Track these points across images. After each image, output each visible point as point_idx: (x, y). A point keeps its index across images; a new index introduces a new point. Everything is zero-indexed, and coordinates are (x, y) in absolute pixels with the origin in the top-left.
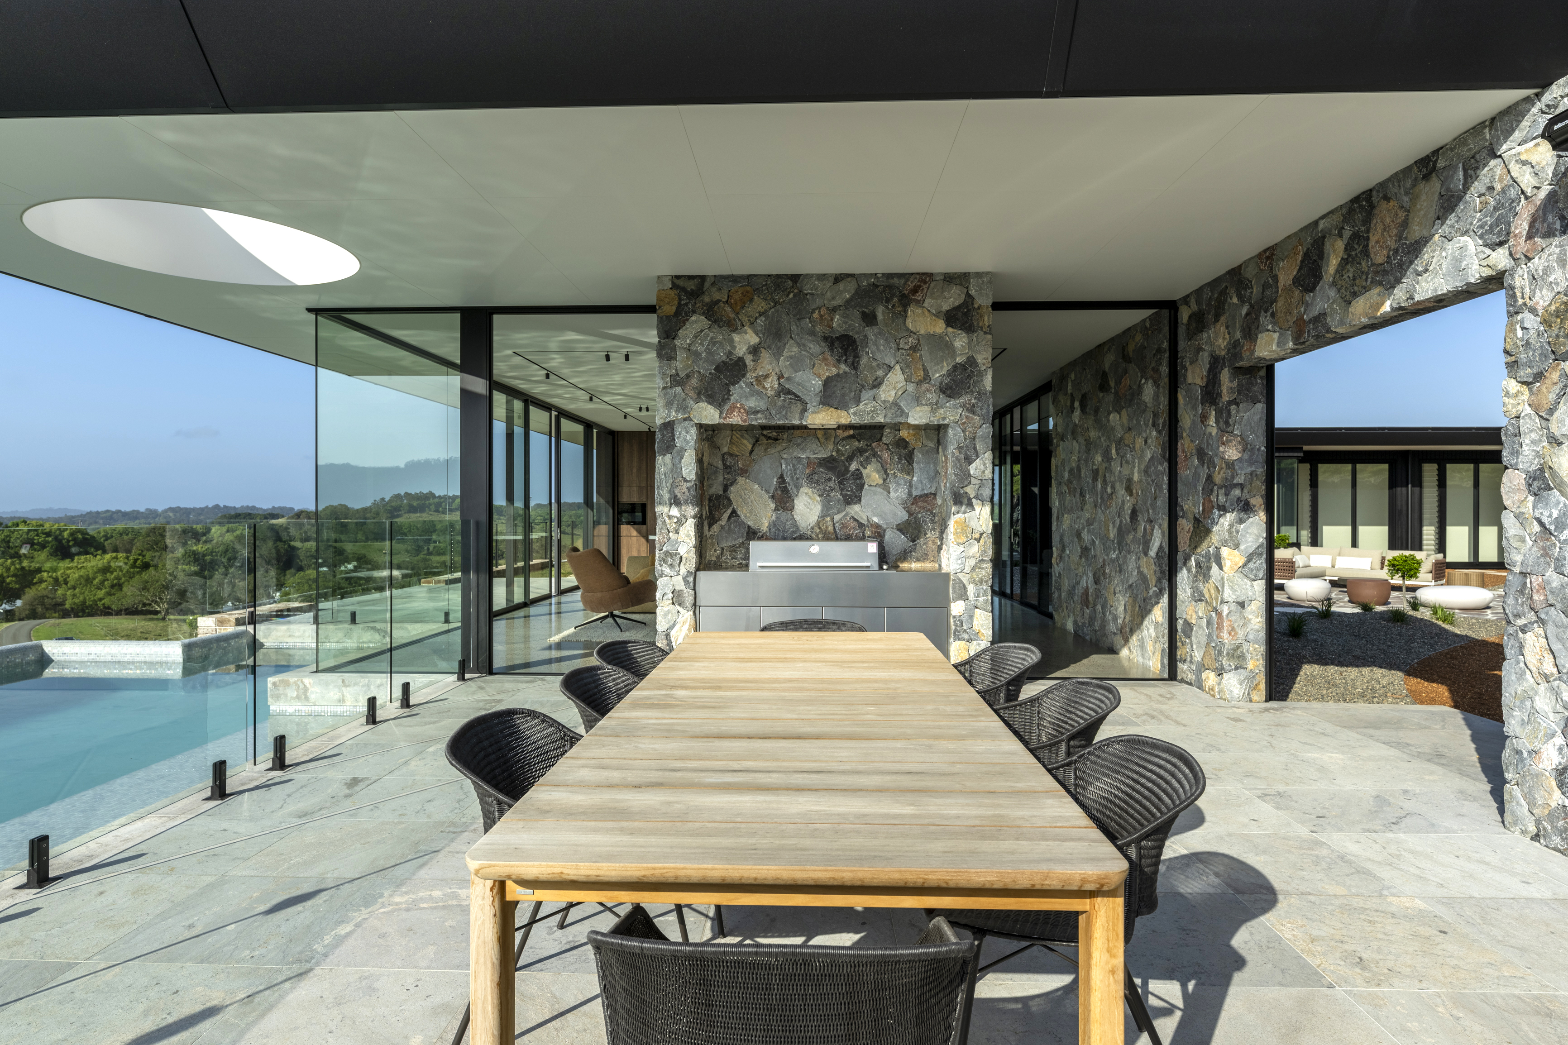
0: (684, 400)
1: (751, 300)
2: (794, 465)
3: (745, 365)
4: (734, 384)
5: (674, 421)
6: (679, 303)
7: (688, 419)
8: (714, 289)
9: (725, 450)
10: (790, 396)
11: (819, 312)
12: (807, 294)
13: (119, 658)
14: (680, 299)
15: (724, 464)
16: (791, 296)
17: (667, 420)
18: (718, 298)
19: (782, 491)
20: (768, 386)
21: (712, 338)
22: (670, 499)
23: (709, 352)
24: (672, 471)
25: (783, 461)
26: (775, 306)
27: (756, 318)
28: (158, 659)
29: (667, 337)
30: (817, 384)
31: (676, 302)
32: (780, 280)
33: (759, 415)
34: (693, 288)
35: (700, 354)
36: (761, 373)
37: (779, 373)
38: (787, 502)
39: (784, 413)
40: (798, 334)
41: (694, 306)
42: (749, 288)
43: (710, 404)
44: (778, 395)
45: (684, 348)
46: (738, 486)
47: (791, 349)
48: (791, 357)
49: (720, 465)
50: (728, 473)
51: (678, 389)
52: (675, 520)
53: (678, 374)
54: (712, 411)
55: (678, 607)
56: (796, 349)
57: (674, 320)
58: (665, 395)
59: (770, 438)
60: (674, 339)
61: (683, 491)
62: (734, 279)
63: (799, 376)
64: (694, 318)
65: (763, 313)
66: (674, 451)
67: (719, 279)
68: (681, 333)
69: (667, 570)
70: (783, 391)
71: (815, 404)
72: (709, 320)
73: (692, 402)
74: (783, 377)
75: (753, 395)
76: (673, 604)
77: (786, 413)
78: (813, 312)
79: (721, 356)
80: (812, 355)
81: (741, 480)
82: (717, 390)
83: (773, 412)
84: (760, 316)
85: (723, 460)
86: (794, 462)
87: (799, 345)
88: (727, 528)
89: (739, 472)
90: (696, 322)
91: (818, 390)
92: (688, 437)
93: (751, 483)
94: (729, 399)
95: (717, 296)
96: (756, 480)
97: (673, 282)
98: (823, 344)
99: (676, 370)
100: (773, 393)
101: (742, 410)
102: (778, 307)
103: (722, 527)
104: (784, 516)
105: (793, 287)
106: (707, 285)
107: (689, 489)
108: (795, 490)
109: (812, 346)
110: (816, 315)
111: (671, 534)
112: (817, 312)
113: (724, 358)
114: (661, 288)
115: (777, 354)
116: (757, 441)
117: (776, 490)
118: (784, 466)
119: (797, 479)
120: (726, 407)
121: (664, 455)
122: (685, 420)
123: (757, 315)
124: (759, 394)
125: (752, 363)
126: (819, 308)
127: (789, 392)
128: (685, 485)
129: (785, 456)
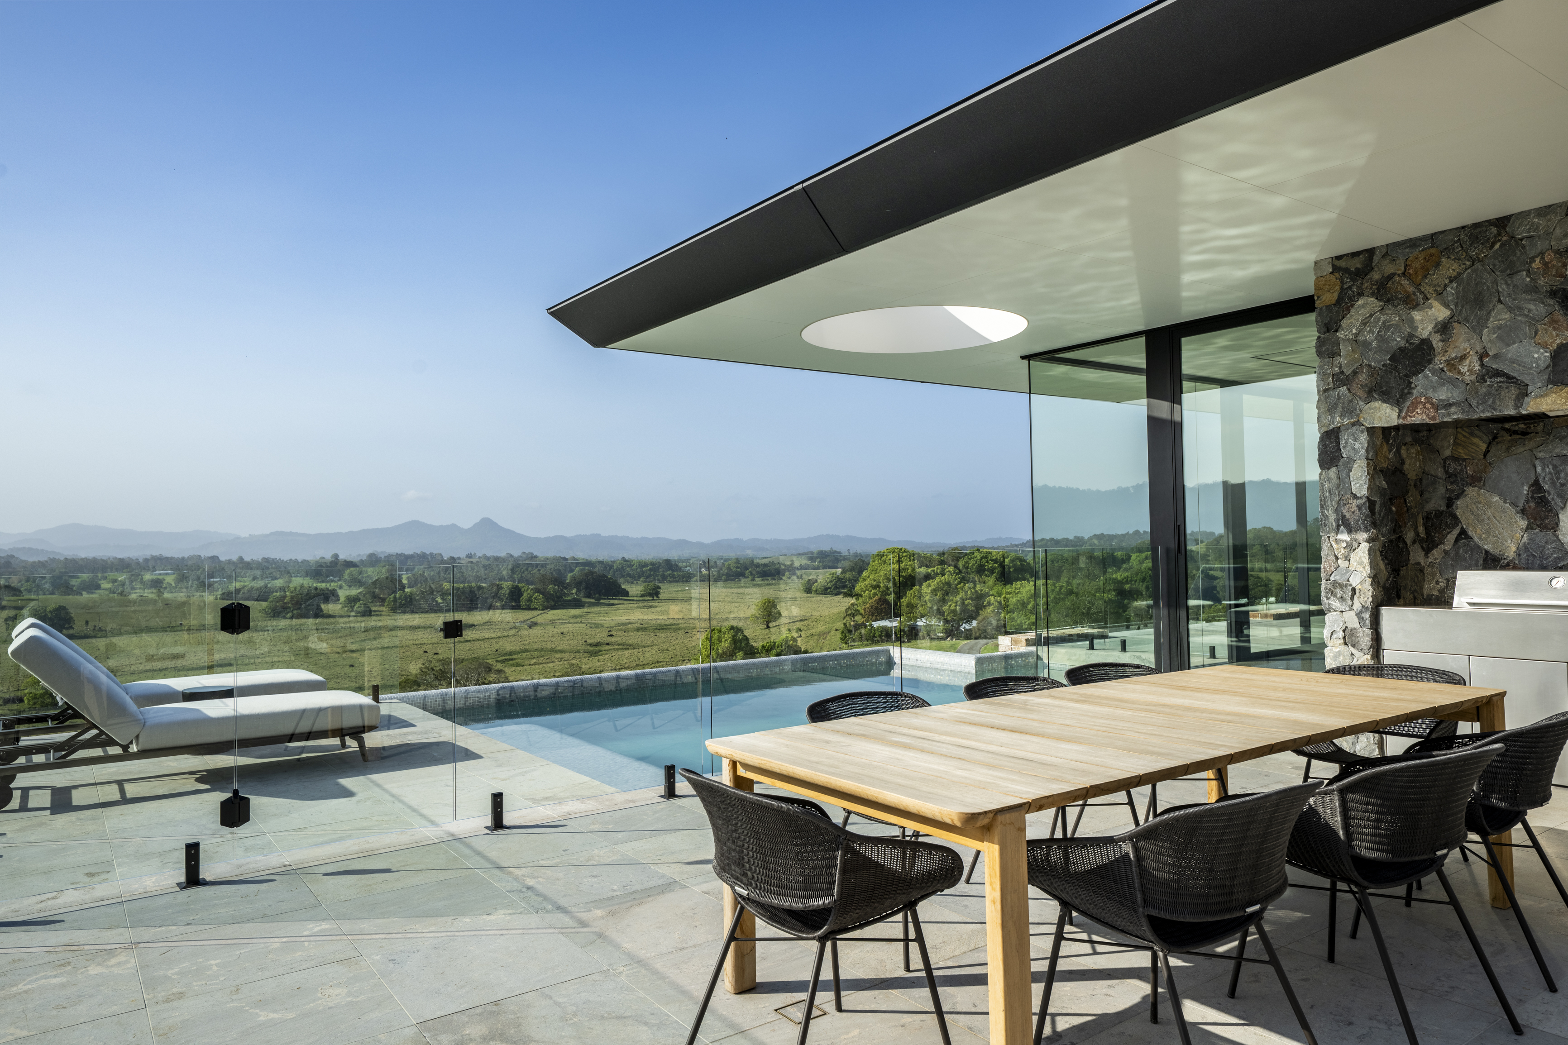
0: (1351, 401)
1: (1438, 265)
2: (1555, 467)
3: (1431, 348)
4: (1416, 374)
5: (1339, 427)
6: (1342, 288)
7: (1358, 423)
8: (1386, 262)
9: (1447, 453)
10: (1502, 379)
11: (1543, 259)
12: (1521, 240)
13: (934, 666)
14: (1342, 283)
15: (1447, 472)
16: (1497, 246)
17: (1331, 428)
18: (1392, 271)
19: (1537, 503)
20: (1464, 369)
21: (1384, 322)
22: (1337, 521)
23: (1381, 339)
24: (1338, 486)
25: (1537, 462)
26: (1473, 265)
27: (1446, 286)
28: (959, 669)
29: (1328, 331)
30: (1541, 356)
31: (1338, 288)
32: (1478, 230)
33: (1453, 409)
34: (1359, 266)
35: (1370, 344)
36: (1453, 355)
37: (1480, 351)
38: (1546, 517)
39: (1490, 402)
40: (1509, 295)
41: (1359, 288)
42: (1433, 251)
43: (1385, 401)
44: (1482, 379)
45: (1349, 340)
46: (1467, 499)
47: (1500, 316)
48: (1499, 327)
49: (1440, 472)
50: (1452, 483)
51: (1343, 390)
52: (1344, 545)
53: (1342, 372)
54: (1388, 410)
55: (1352, 649)
56: (1507, 316)
57: (1335, 309)
58: (1326, 398)
59: (1515, 432)
60: (1337, 331)
61: (1353, 510)
62: (1412, 243)
63: (1513, 351)
64: (1360, 302)
65: (1456, 278)
66: (1341, 463)
67: (1392, 250)
68: (1345, 323)
69: (1335, 603)
70: (1487, 373)
71: (1539, 384)
72: (1380, 300)
73: (1361, 403)
74: (1487, 355)
75: (1443, 385)
76: (1346, 644)
77: (1494, 402)
78: (1533, 259)
79: (1399, 341)
80: (1533, 319)
81: (1471, 492)
82: (1393, 384)
83: (1474, 403)
84: (1451, 281)
85: (1444, 467)
86: (1556, 461)
87: (1510, 310)
88: (1453, 554)
89: (1469, 481)
90: (1363, 306)
91: (1543, 365)
92: (1357, 446)
93: (1487, 494)
94: (1410, 393)
95: (1389, 269)
96: (1494, 490)
97: (1333, 265)
98: (1552, 302)
99: (1340, 367)
100: (1473, 377)
101: (1428, 406)
102: (1478, 265)
103: (1446, 552)
104: (1541, 536)
105: (1499, 234)
106: (1376, 258)
107: (1359, 507)
108: (1559, 501)
109: (1532, 307)
110: (1537, 264)
111: (1339, 561)
112: (1538, 260)
113: (1402, 343)
114: (1319, 275)
115: (1478, 328)
116: (1495, 438)
117: (1527, 501)
118: (1539, 469)
119: (1562, 485)
120: (1407, 404)
121: (1329, 469)
122: (1353, 424)
123: (1447, 281)
124: (1453, 382)
125: (1440, 344)
126: (1542, 254)
127: (1498, 373)
128: (1355, 503)
129: (1541, 455)
